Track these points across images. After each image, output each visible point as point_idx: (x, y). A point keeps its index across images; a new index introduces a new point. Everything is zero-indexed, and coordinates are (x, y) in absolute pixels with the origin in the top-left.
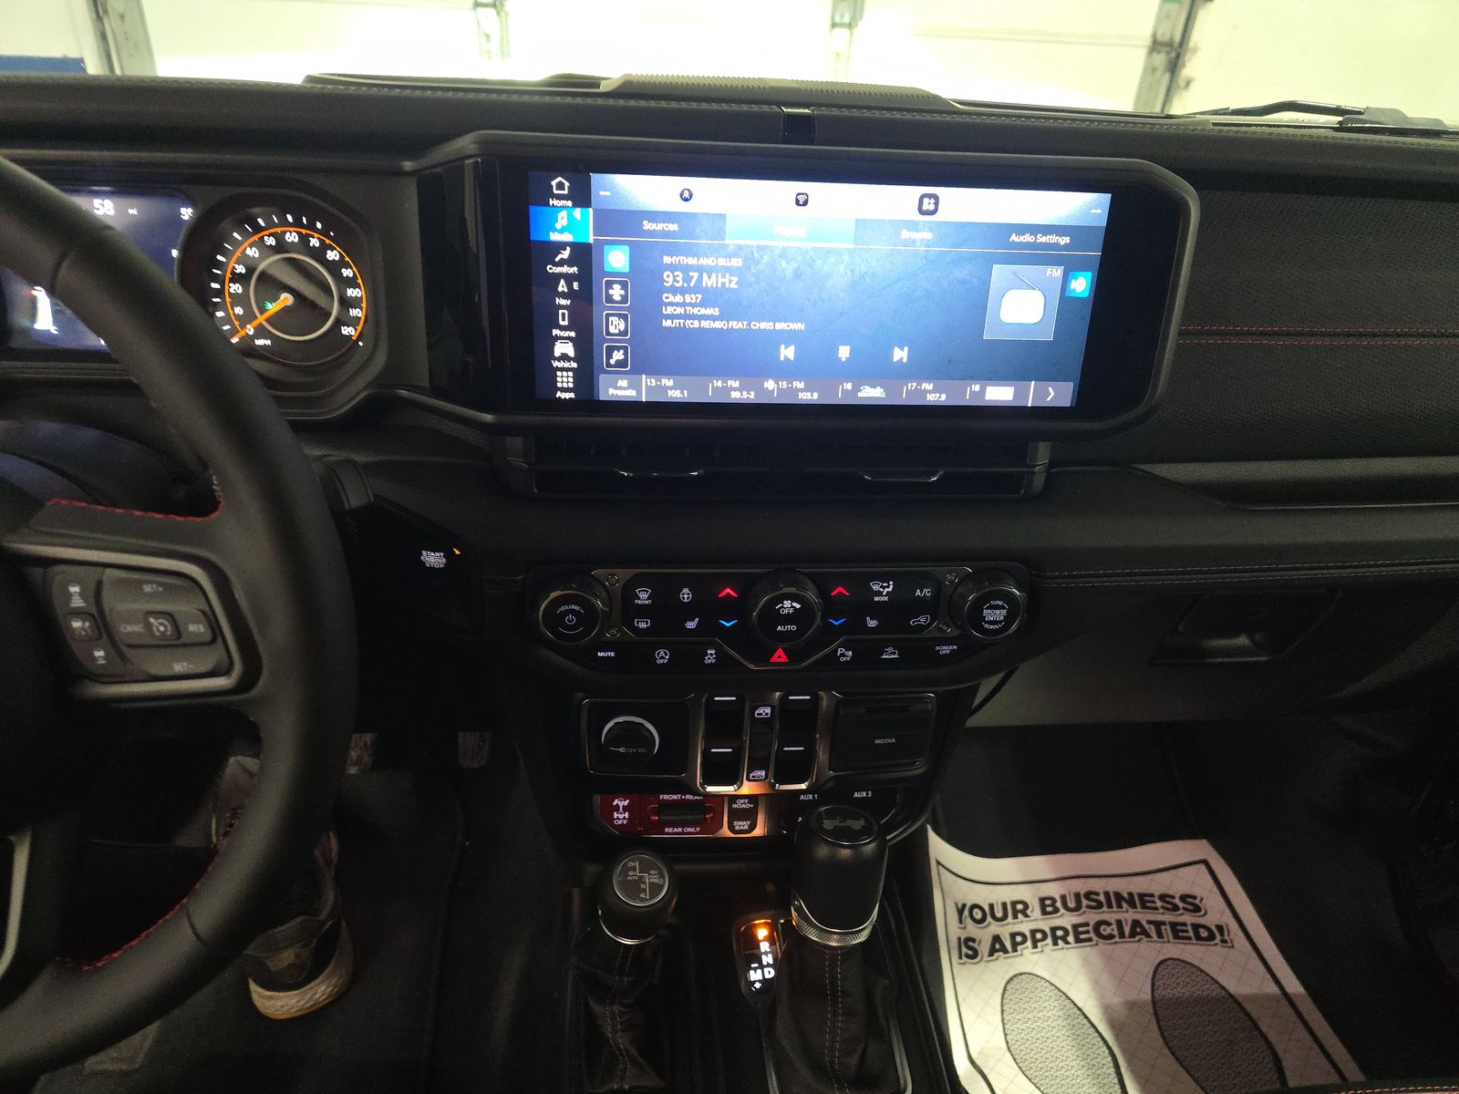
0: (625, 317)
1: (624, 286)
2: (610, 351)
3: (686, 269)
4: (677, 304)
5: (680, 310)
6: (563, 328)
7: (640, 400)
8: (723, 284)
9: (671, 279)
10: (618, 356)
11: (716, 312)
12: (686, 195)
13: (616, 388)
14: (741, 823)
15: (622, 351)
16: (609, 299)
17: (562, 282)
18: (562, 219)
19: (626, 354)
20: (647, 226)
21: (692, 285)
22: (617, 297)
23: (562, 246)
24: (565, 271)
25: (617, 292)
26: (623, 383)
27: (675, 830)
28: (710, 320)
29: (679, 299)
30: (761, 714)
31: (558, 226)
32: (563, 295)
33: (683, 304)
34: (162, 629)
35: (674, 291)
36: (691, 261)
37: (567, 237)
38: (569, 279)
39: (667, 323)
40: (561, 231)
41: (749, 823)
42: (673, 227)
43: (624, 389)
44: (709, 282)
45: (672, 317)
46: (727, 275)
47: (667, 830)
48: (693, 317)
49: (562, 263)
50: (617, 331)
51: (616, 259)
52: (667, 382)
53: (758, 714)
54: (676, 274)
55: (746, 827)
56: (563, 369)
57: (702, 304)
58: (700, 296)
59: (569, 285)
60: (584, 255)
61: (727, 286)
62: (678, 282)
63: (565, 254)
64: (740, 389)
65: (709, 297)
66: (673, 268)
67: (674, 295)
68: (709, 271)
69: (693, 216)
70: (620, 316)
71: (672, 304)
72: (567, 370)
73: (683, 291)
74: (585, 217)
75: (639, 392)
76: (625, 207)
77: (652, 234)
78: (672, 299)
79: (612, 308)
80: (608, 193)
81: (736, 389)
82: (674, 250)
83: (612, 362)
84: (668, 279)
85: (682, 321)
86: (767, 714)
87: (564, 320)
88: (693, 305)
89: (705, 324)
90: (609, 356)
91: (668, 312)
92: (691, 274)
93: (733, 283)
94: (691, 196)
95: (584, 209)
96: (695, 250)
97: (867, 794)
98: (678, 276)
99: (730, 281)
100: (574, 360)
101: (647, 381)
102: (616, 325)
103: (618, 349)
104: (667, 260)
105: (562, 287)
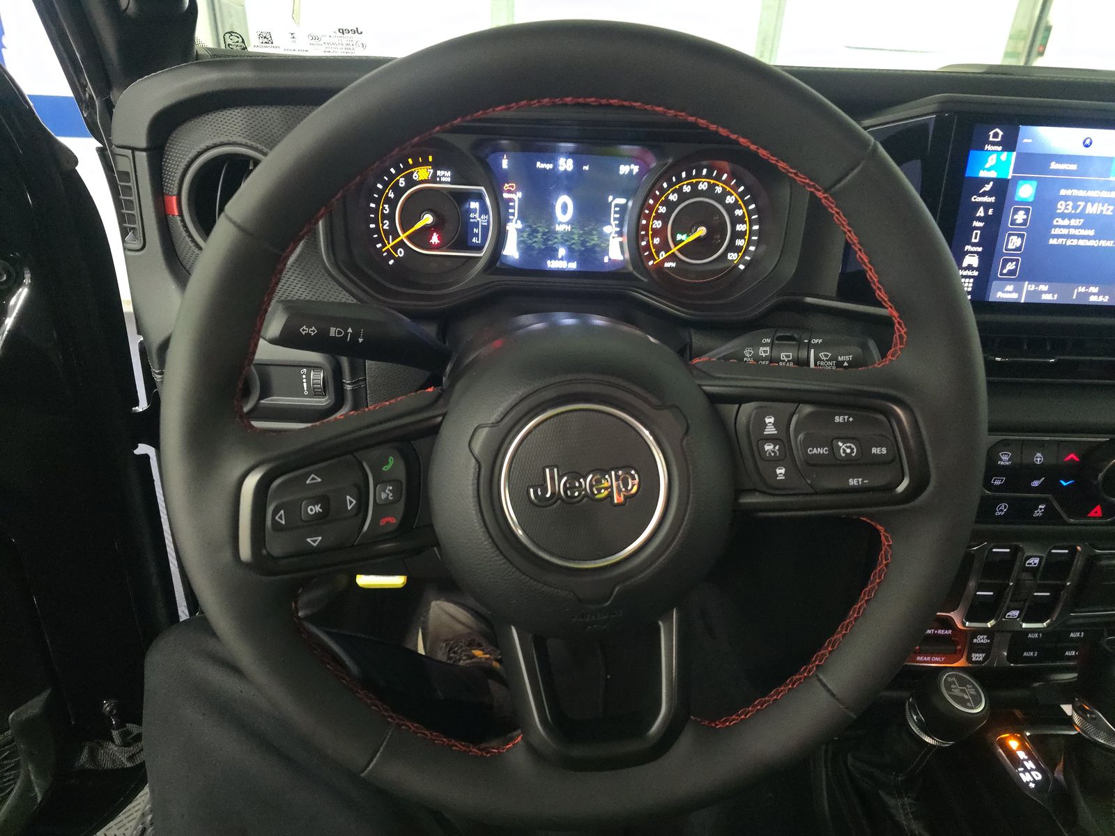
0: (1022, 236)
1: (1027, 211)
2: (1006, 262)
3: (1075, 199)
4: (1064, 227)
5: (1065, 231)
6: (974, 245)
7: (1019, 301)
8: (1102, 211)
9: (1063, 208)
10: (1011, 266)
11: (1091, 233)
12: (1088, 142)
13: (1003, 292)
14: (977, 655)
15: (1014, 263)
16: (1013, 222)
17: (981, 209)
18: (992, 160)
19: (1017, 265)
20: (1054, 166)
21: (1078, 211)
22: (1020, 221)
23: (987, 180)
24: (984, 201)
25: (1020, 217)
26: (1010, 288)
27: (925, 659)
28: (1086, 239)
29: (1066, 222)
30: (1030, 564)
31: (987, 166)
32: (980, 219)
33: (1068, 227)
34: (848, 451)
35: (1063, 216)
36: (1081, 193)
37: (993, 174)
38: (987, 206)
39: (1053, 241)
40: (989, 170)
41: (984, 655)
42: (1073, 167)
43: (1010, 292)
44: (1091, 209)
45: (1058, 236)
46: (1106, 205)
47: (918, 658)
48: (1074, 237)
49: (984, 194)
50: (1014, 247)
51: (1025, 191)
52: (1043, 287)
53: (1028, 564)
54: (1068, 203)
55: (981, 659)
56: (966, 277)
57: (1082, 227)
58: (1082, 221)
59: (986, 211)
60: (1002, 188)
61: (1104, 213)
62: (1068, 209)
63: (988, 187)
64: (1098, 294)
65: (1090, 221)
66: (1066, 198)
67: (1063, 219)
68: (1093, 201)
69: (1091, 158)
70: (1019, 235)
71: (1060, 227)
72: (970, 277)
73: (1070, 216)
74: (1008, 159)
75: (1020, 296)
76: (1041, 152)
77: (1057, 172)
78: (1061, 222)
79: (1014, 229)
80: (1030, 141)
81: (1094, 294)
82: (1069, 185)
83: (1005, 271)
84: (1061, 206)
85: (1065, 240)
86: (1035, 564)
87: (976, 238)
88: (1075, 227)
89: (1082, 243)
90: (1004, 267)
91: (1056, 233)
92: (1079, 203)
93: (1110, 210)
94: (1091, 143)
95: (1010, 153)
96: (1086, 185)
97: (1080, 634)
98: (1068, 205)
99: (1108, 209)
100: (976, 269)
101: (1028, 287)
102: (1015, 242)
103: (1012, 261)
104: (1063, 192)
105: (981, 213)
